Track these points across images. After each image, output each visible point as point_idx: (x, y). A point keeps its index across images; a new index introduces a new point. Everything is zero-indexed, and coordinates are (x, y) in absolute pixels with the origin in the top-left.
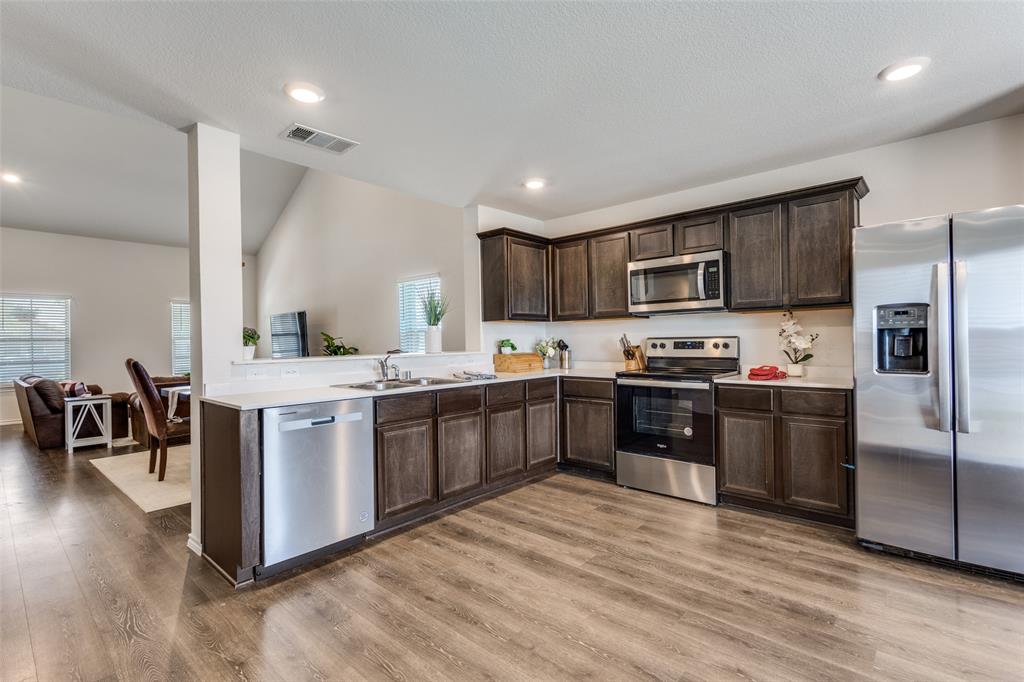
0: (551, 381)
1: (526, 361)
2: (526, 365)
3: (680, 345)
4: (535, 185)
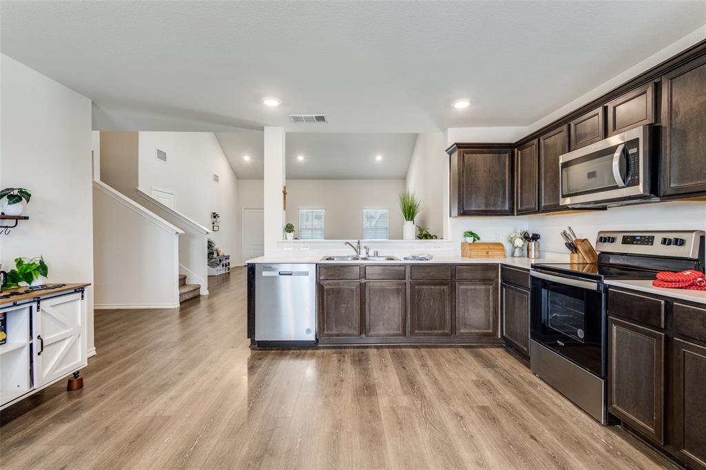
0: (493, 267)
1: (485, 249)
2: (484, 253)
3: (629, 240)
4: (462, 105)
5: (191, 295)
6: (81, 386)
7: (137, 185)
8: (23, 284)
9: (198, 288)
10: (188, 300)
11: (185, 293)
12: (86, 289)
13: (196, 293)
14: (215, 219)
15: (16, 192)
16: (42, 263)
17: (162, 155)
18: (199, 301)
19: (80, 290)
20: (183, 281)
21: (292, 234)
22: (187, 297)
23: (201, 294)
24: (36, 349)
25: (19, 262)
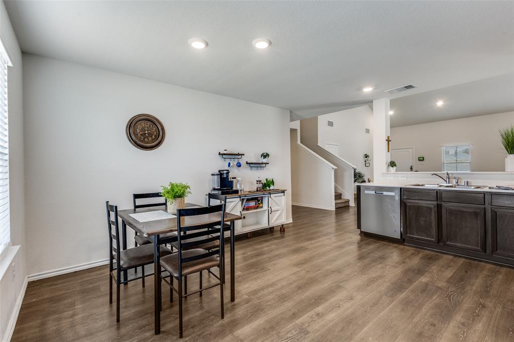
5: (343, 205)
6: (284, 231)
7: (318, 143)
8: (268, 188)
9: (348, 201)
10: (341, 207)
11: (339, 203)
12: (286, 192)
13: (346, 204)
14: (366, 159)
15: (265, 154)
16: (273, 180)
17: (331, 124)
18: (349, 208)
19: (283, 192)
20: (338, 196)
21: (395, 168)
22: (341, 206)
23: (350, 205)
24: (270, 212)
25: (267, 180)
